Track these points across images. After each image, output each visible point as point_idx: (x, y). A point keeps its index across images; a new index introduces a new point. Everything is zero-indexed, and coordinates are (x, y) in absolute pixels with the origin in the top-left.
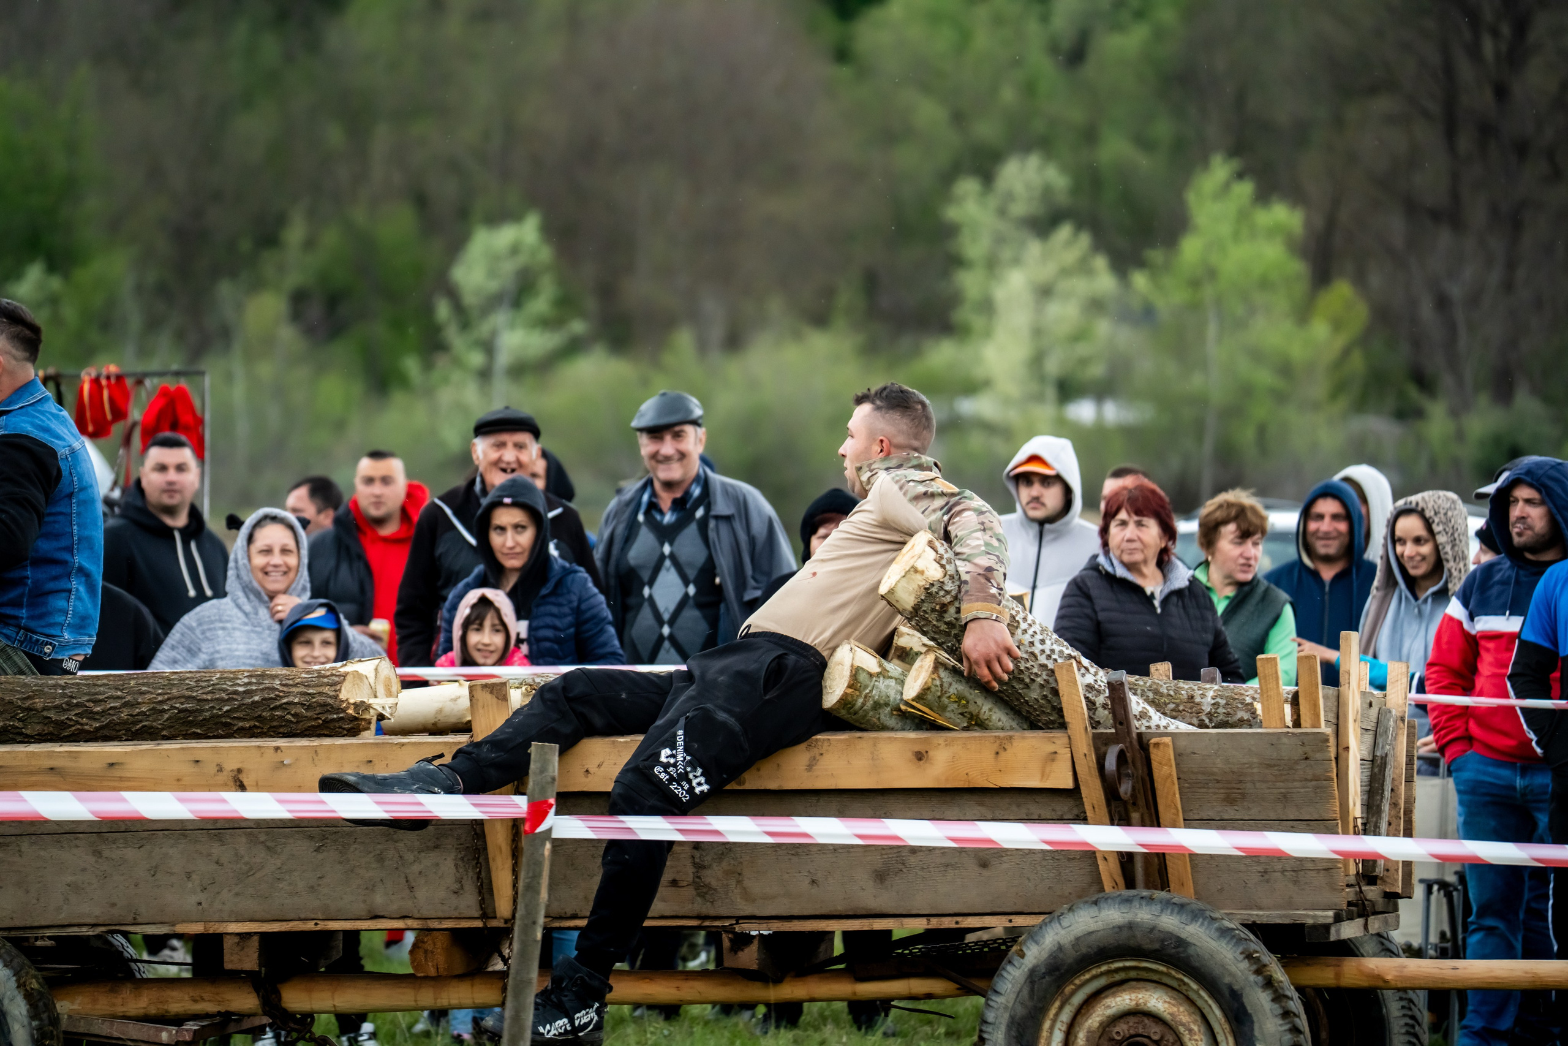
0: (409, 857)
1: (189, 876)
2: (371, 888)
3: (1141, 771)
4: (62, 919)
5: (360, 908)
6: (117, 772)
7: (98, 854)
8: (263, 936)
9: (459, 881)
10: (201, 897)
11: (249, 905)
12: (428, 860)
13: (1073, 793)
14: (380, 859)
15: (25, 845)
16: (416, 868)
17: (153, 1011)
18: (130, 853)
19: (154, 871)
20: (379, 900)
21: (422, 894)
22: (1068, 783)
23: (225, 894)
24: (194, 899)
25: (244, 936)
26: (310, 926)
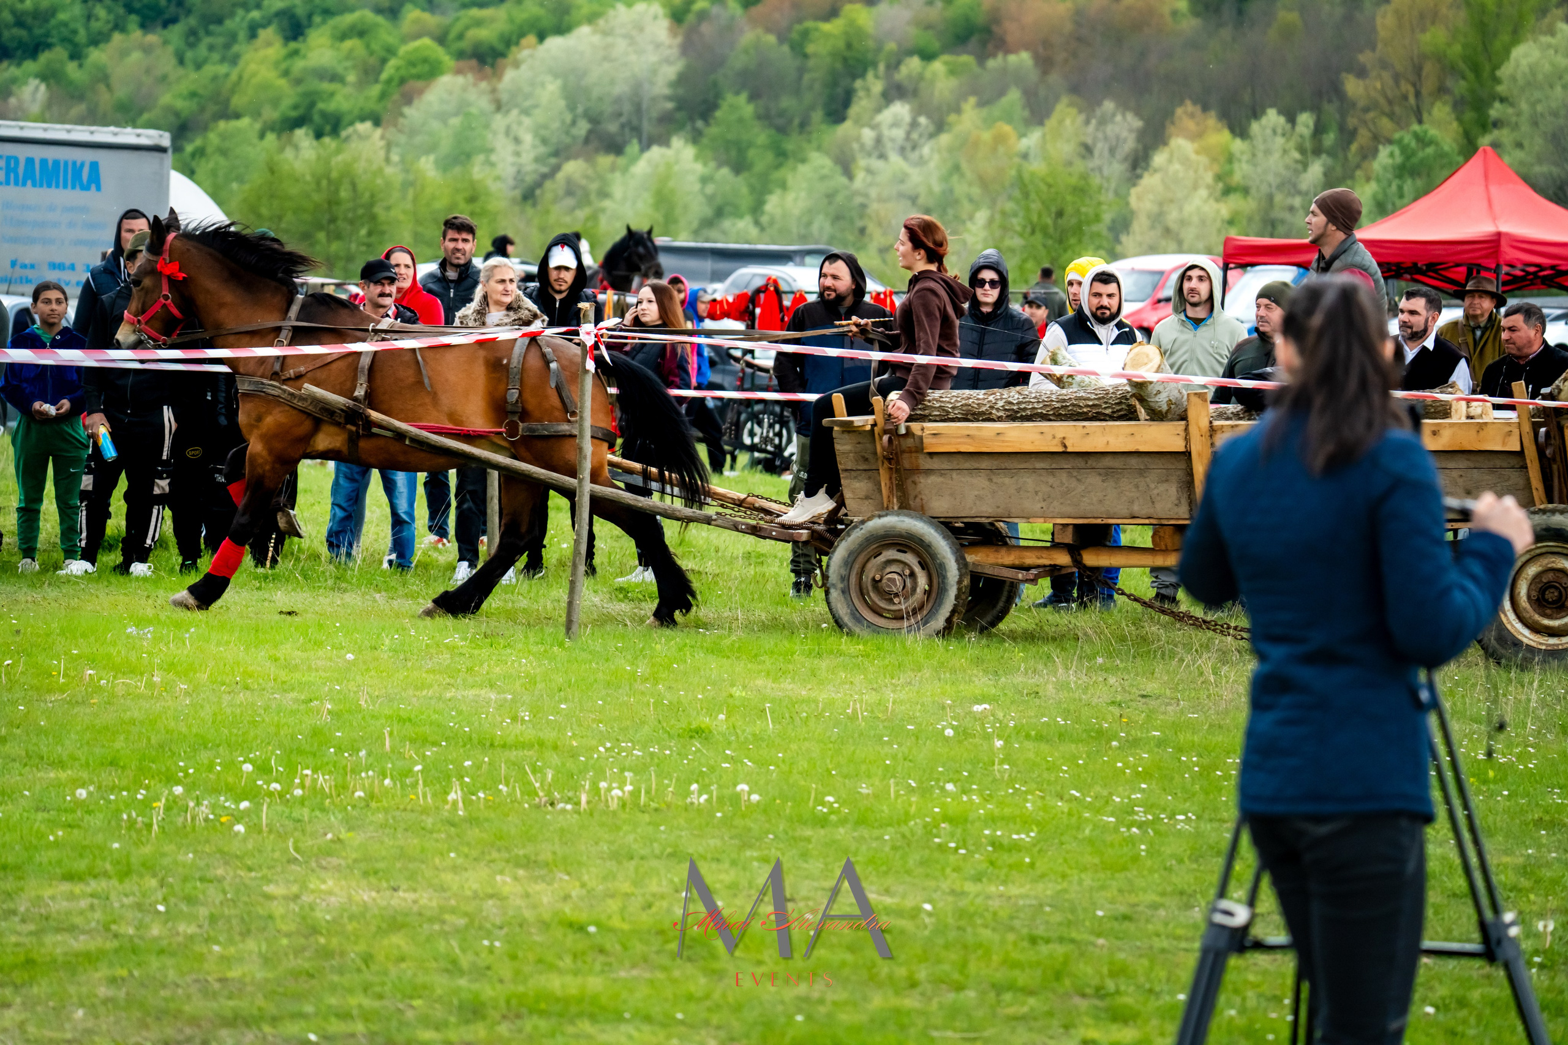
0: (1152, 486)
1: (1036, 493)
2: (1132, 502)
3: (1558, 442)
4: (973, 513)
5: (1125, 512)
6: (1001, 438)
7: (990, 480)
8: (1075, 526)
9: (1179, 499)
10: (1043, 504)
11: (1069, 510)
12: (1162, 487)
13: (1521, 454)
14: (1137, 486)
15: (954, 475)
16: (1156, 492)
17: (1017, 562)
18: (1007, 480)
19: (1018, 490)
20: (1136, 508)
21: (1158, 506)
22: (1518, 448)
23: (1055, 503)
24: (1039, 505)
25: (1065, 526)
26: (1099, 521)
